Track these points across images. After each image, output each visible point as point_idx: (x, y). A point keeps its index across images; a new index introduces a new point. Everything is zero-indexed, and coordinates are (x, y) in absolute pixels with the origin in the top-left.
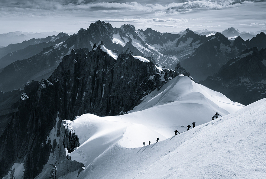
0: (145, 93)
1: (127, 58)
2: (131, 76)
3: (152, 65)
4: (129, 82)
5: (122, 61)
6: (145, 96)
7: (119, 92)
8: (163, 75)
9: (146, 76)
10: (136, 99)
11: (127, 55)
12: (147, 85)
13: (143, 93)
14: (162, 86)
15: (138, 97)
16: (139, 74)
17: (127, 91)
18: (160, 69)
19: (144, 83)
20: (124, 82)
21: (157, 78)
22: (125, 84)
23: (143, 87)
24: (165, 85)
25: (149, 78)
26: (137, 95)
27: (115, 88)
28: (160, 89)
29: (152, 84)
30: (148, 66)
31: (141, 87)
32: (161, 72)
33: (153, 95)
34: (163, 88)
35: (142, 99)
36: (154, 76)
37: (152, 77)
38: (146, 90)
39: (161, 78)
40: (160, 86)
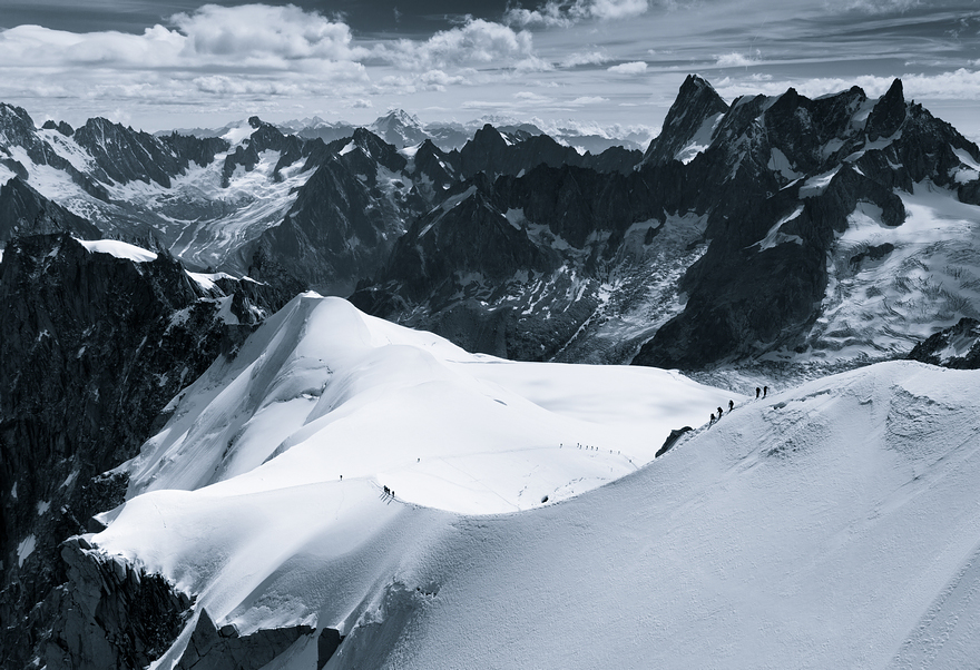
0: (163, 381)
1: (54, 253)
2: (88, 324)
3: (167, 267)
4: (82, 351)
5: (31, 267)
6: (180, 394)
7: (42, 398)
8: (226, 300)
9: (156, 315)
10: (131, 412)
11: (47, 241)
12: (169, 347)
13: (159, 380)
14: (240, 345)
15: (136, 402)
16: (121, 312)
17: (81, 389)
18: (205, 281)
19: (152, 341)
20: (55, 353)
21: (206, 318)
22: (66, 361)
23: (153, 359)
24: (253, 337)
25: (168, 322)
26: (130, 397)
27: (19, 385)
28: (235, 355)
29: (190, 341)
30: (156, 274)
31: (140, 359)
32: (210, 291)
33: (214, 384)
34: (246, 349)
35: (168, 408)
36: (187, 309)
37: (180, 316)
38: (167, 367)
39: (220, 314)
40: (232, 344)
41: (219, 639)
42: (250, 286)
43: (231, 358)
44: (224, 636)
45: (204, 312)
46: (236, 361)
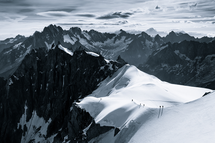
0: (98, 80)
1: (81, 54)
2: (86, 68)
3: (101, 58)
4: (84, 73)
5: (78, 56)
6: (101, 83)
7: (77, 81)
8: (111, 65)
9: (98, 67)
10: (92, 86)
11: (81, 52)
12: (99, 74)
13: (97, 80)
14: (113, 74)
15: (93, 84)
16: (92, 66)
17: (83, 80)
18: (108, 61)
19: (97, 72)
20: (80, 73)
21: (107, 68)
22: (81, 74)
23: (96, 75)
24: (115, 73)
25: (100, 69)
26: (92, 83)
27: (73, 78)
28: (111, 76)
29: (104, 73)
30: (99, 59)
31: (94, 75)
32: (108, 63)
33: (107, 81)
34: (114, 75)
35: (98, 85)
36: (104, 66)
37: (102, 68)
38: (99, 78)
39: (110, 68)
40: (111, 74)
41: (96, 126)
42: (116, 63)
43: (111, 77)
44: (97, 126)
45: (107, 67)
46: (112, 77)
